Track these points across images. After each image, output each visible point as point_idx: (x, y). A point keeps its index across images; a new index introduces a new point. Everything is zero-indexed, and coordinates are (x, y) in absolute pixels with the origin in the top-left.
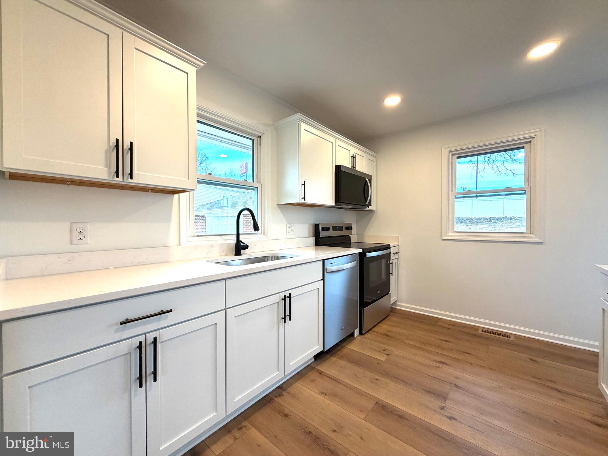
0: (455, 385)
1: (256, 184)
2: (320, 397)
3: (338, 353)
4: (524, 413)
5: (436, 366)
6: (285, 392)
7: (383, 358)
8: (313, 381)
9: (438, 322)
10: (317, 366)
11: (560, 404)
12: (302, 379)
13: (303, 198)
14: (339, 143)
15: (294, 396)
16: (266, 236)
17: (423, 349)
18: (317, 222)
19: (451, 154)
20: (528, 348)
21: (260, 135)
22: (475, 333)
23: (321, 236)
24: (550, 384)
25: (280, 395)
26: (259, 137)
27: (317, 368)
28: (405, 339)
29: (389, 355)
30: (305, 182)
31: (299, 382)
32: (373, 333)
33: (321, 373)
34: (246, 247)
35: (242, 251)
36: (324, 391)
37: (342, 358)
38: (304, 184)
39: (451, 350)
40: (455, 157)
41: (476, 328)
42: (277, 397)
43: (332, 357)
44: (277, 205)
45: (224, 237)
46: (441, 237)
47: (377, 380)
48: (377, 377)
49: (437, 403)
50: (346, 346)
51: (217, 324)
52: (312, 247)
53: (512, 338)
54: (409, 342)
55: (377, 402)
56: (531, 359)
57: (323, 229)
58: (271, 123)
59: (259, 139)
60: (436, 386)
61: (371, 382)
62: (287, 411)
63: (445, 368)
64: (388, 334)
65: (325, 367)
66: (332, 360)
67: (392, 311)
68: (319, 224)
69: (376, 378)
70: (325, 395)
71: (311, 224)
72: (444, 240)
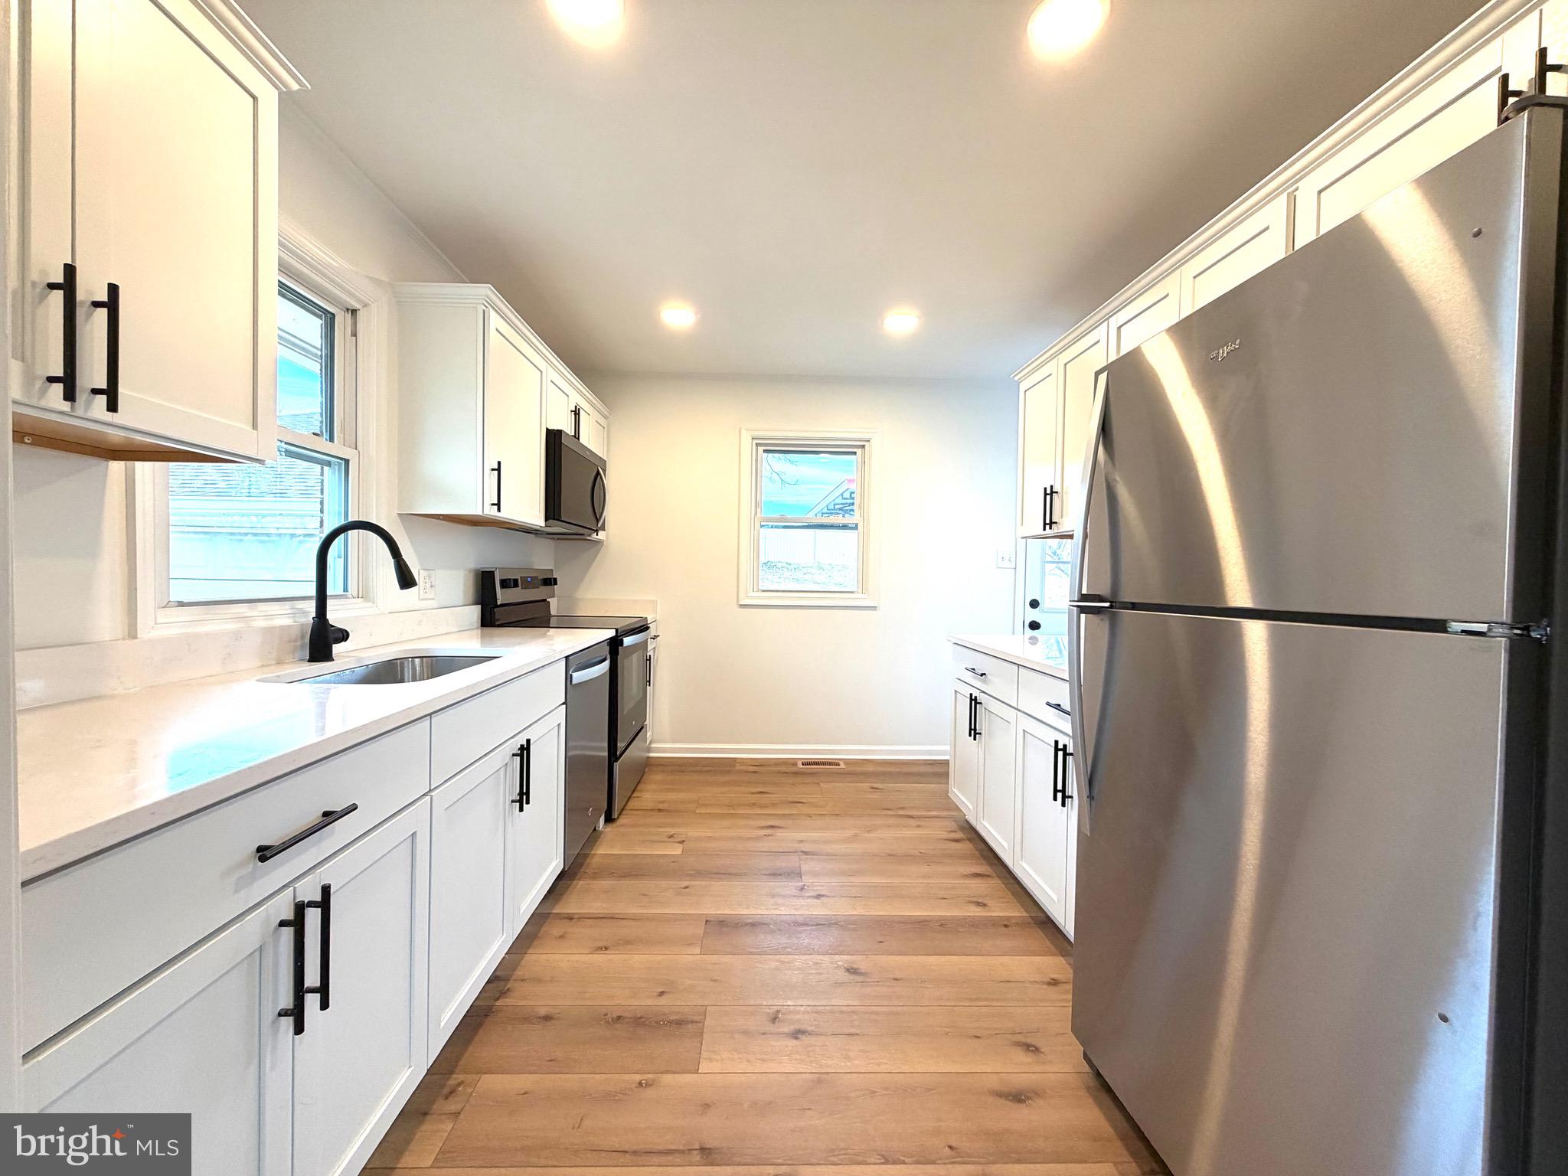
0: (802, 852)
1: (337, 449)
2: (599, 958)
3: (582, 870)
4: (890, 855)
5: (765, 835)
6: (511, 982)
7: (677, 850)
8: (562, 937)
9: (734, 766)
10: (553, 908)
11: (919, 832)
12: (535, 943)
13: (493, 504)
14: (552, 375)
15: (539, 981)
16: (374, 603)
17: (734, 816)
18: (487, 566)
19: (755, 441)
20: (867, 775)
21: (357, 306)
22: (793, 769)
23: (499, 603)
24: (901, 812)
25: (503, 994)
26: (348, 310)
27: (554, 912)
28: (697, 807)
29: (684, 841)
30: (499, 463)
31: (530, 951)
32: (629, 812)
33: (570, 918)
34: (343, 636)
35: (334, 645)
36: (601, 944)
37: (596, 876)
38: (499, 469)
39: (774, 805)
40: (761, 449)
41: (793, 763)
42: (497, 999)
43: (574, 882)
44: (398, 517)
45: (262, 606)
46: (738, 602)
47: (686, 887)
48: (686, 884)
49: (791, 885)
50: (593, 852)
51: (418, 833)
52: (475, 632)
53: (842, 766)
54: (703, 811)
55: (707, 921)
56: (872, 788)
57: (505, 584)
58: (384, 278)
59: (349, 316)
60: (782, 863)
61: (679, 894)
62: (543, 1012)
63: (779, 833)
64: (661, 806)
65: (570, 905)
66: (579, 887)
67: (647, 766)
68: (493, 572)
69: (683, 886)
70: (606, 949)
71: (470, 571)
72: (742, 606)
